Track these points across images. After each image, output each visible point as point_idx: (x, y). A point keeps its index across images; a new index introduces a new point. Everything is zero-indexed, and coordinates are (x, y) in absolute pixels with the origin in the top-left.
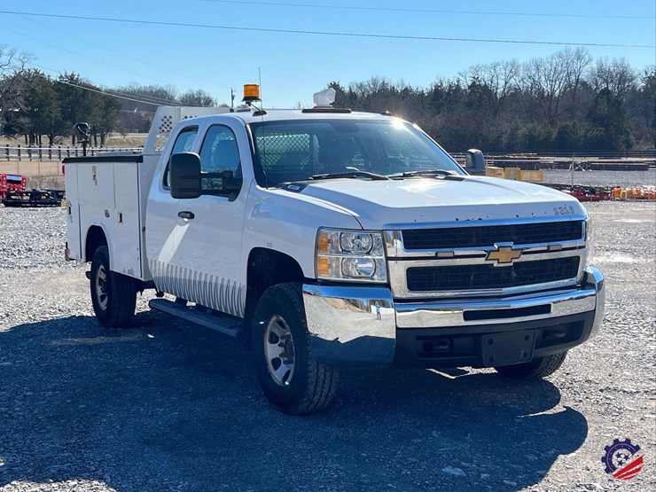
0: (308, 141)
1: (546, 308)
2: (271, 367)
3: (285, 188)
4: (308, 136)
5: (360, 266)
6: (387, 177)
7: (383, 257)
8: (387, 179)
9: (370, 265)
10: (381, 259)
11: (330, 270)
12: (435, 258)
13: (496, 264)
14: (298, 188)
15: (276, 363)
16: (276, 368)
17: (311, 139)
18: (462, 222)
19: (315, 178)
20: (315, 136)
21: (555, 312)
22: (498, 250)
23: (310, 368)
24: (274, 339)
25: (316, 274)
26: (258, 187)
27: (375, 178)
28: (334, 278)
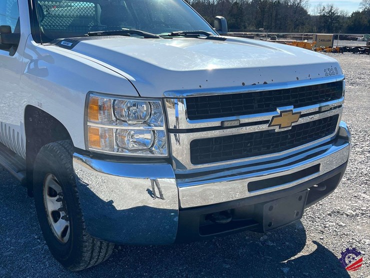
0: (94, 9)
1: (316, 168)
2: (51, 219)
3: (59, 44)
4: (94, 5)
5: (136, 137)
6: (158, 35)
7: (163, 128)
8: (158, 38)
9: (148, 136)
10: (162, 131)
11: (103, 140)
12: (221, 128)
13: (277, 130)
14: (70, 44)
15: (56, 216)
16: (56, 221)
17: (96, 7)
18: (248, 87)
19: (91, 35)
20: (98, 5)
21: (322, 171)
22: (281, 115)
23: (85, 238)
24: (52, 193)
25: (86, 146)
26: (34, 43)
27: (147, 37)
28: (107, 151)
